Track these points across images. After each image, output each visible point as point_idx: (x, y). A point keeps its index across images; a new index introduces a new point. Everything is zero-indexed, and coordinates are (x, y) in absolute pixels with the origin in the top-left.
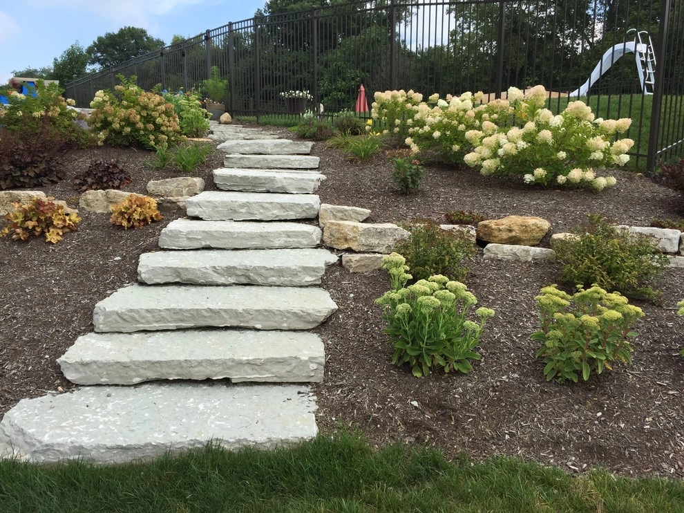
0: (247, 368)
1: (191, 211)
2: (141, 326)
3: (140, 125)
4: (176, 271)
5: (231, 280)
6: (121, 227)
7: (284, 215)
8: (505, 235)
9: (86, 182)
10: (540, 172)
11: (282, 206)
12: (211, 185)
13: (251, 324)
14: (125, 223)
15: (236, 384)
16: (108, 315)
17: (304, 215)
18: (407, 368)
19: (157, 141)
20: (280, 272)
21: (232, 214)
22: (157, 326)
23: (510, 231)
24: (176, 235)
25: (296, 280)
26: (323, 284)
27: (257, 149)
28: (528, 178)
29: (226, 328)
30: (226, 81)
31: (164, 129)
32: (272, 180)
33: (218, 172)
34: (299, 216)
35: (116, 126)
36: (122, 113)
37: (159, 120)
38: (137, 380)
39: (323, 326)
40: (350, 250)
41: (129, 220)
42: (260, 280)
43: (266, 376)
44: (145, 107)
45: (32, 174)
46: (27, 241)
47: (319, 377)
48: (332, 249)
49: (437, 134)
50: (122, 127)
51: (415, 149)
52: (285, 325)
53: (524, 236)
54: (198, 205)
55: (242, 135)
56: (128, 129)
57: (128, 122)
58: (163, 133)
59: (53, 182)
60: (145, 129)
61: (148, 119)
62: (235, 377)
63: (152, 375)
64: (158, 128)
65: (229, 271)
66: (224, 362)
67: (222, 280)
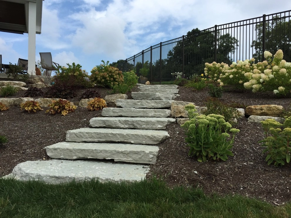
0: (121, 155)
1: (118, 104)
2: (84, 140)
3: (108, 78)
4: (104, 122)
5: (126, 126)
6: (91, 110)
7: (156, 106)
8: (259, 112)
9: (83, 97)
10: (281, 88)
11: (156, 102)
13: (129, 141)
14: (92, 108)
15: (117, 162)
16: (71, 134)
17: (165, 106)
18: (195, 158)
19: (114, 85)
20: (147, 123)
21: (135, 106)
22: (90, 140)
23: (262, 110)
24: (108, 110)
25: (154, 127)
26: (166, 129)
27: (153, 88)
28: (275, 91)
29: (119, 142)
31: (117, 80)
32: (154, 94)
35: (99, 79)
36: (102, 74)
37: (115, 76)
38: (75, 158)
39: (162, 142)
40: (181, 117)
41: (93, 107)
42: (138, 126)
43: (129, 159)
44: (111, 72)
45: (64, 94)
46: (54, 114)
47: (154, 161)
48: (174, 117)
49: (231, 76)
50: (101, 79)
51: (222, 84)
52: (144, 142)
53: (269, 112)
54: (121, 101)
56: (103, 80)
57: (104, 77)
58: (117, 81)
59: (72, 98)
60: (110, 80)
61: (111, 76)
62: (116, 159)
63: (81, 156)
64: (115, 80)
65: (126, 122)
66: (111, 152)
67: (122, 126)
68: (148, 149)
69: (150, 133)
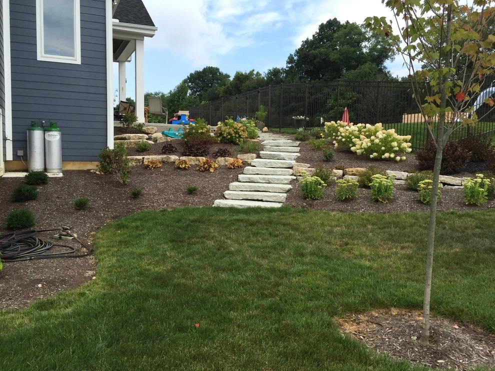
0: (267, 197)
1: (252, 164)
2: (241, 190)
3: (234, 135)
4: (249, 178)
5: (264, 182)
6: (231, 168)
7: (282, 166)
8: (351, 173)
9: (217, 155)
10: (375, 154)
11: (282, 163)
12: (259, 157)
13: (269, 190)
14: (232, 167)
15: (264, 201)
17: (288, 166)
18: (305, 198)
19: (239, 141)
20: (278, 179)
21: (265, 165)
23: (352, 172)
24: (248, 170)
25: (282, 182)
26: (290, 184)
27: (276, 144)
28: (371, 156)
29: (262, 191)
30: (266, 112)
31: (242, 136)
32: (280, 155)
33: (261, 152)
34: (287, 167)
35: (225, 135)
36: (227, 131)
37: (240, 133)
38: (241, 199)
39: (288, 191)
40: (300, 176)
41: (234, 166)
42: (272, 182)
44: (236, 128)
45: (200, 152)
46: (204, 171)
47: (284, 200)
48: (295, 176)
50: (227, 136)
51: (336, 145)
52: (277, 191)
53: (357, 173)
54: (255, 162)
55: (272, 138)
56: (229, 137)
57: (229, 134)
58: (241, 138)
59: (206, 155)
60: (235, 136)
61: (237, 133)
62: (264, 200)
63: (245, 198)
64: (240, 136)
65: (264, 179)
66: (261, 196)
67: (261, 181)
68: (281, 195)
69: (281, 186)
